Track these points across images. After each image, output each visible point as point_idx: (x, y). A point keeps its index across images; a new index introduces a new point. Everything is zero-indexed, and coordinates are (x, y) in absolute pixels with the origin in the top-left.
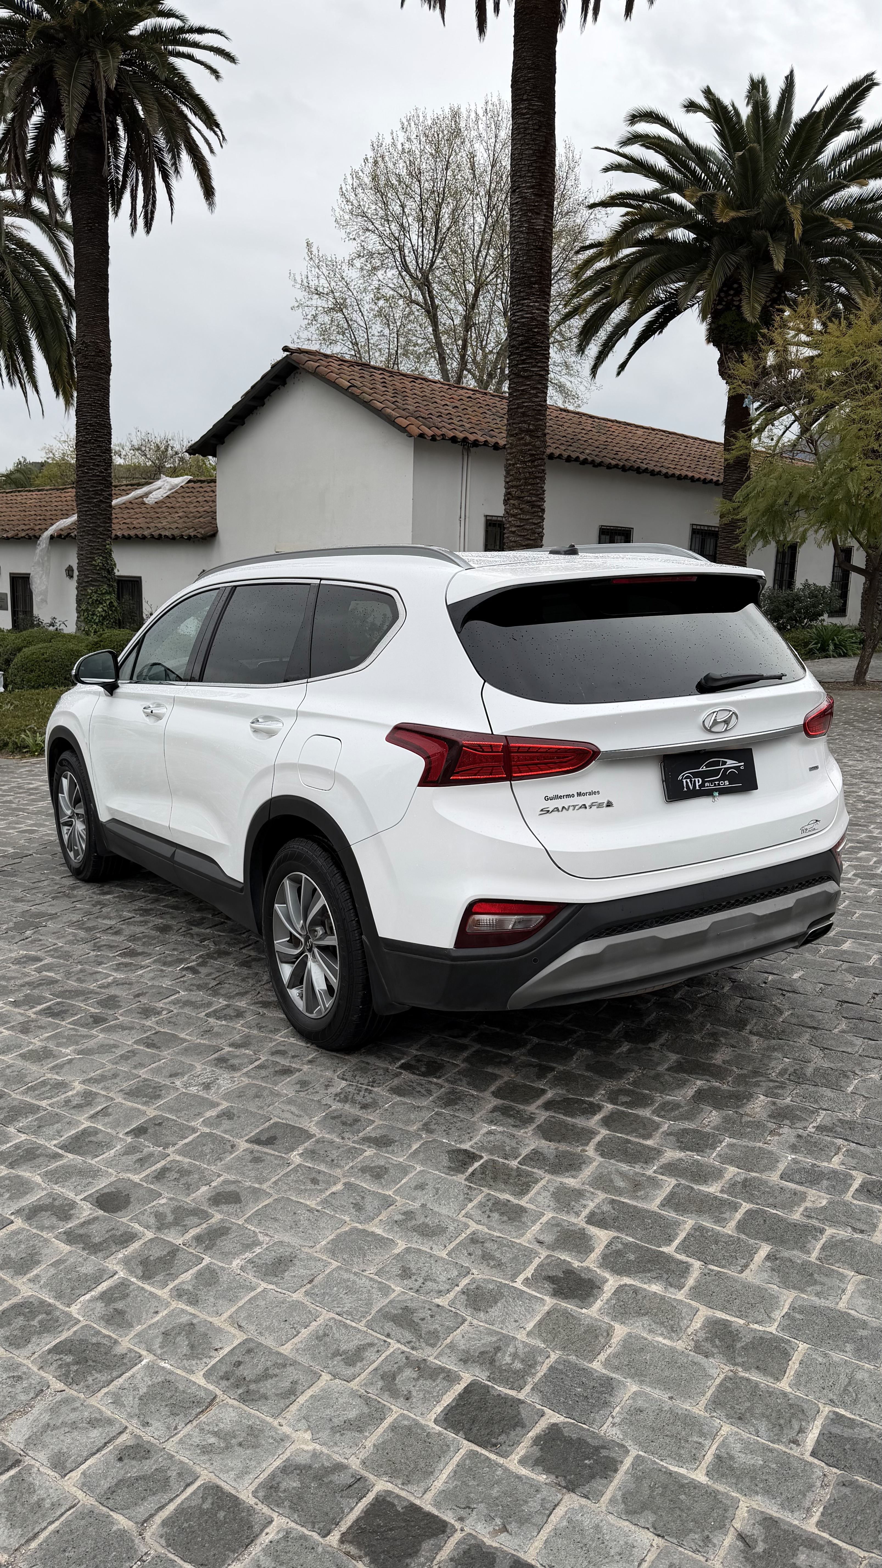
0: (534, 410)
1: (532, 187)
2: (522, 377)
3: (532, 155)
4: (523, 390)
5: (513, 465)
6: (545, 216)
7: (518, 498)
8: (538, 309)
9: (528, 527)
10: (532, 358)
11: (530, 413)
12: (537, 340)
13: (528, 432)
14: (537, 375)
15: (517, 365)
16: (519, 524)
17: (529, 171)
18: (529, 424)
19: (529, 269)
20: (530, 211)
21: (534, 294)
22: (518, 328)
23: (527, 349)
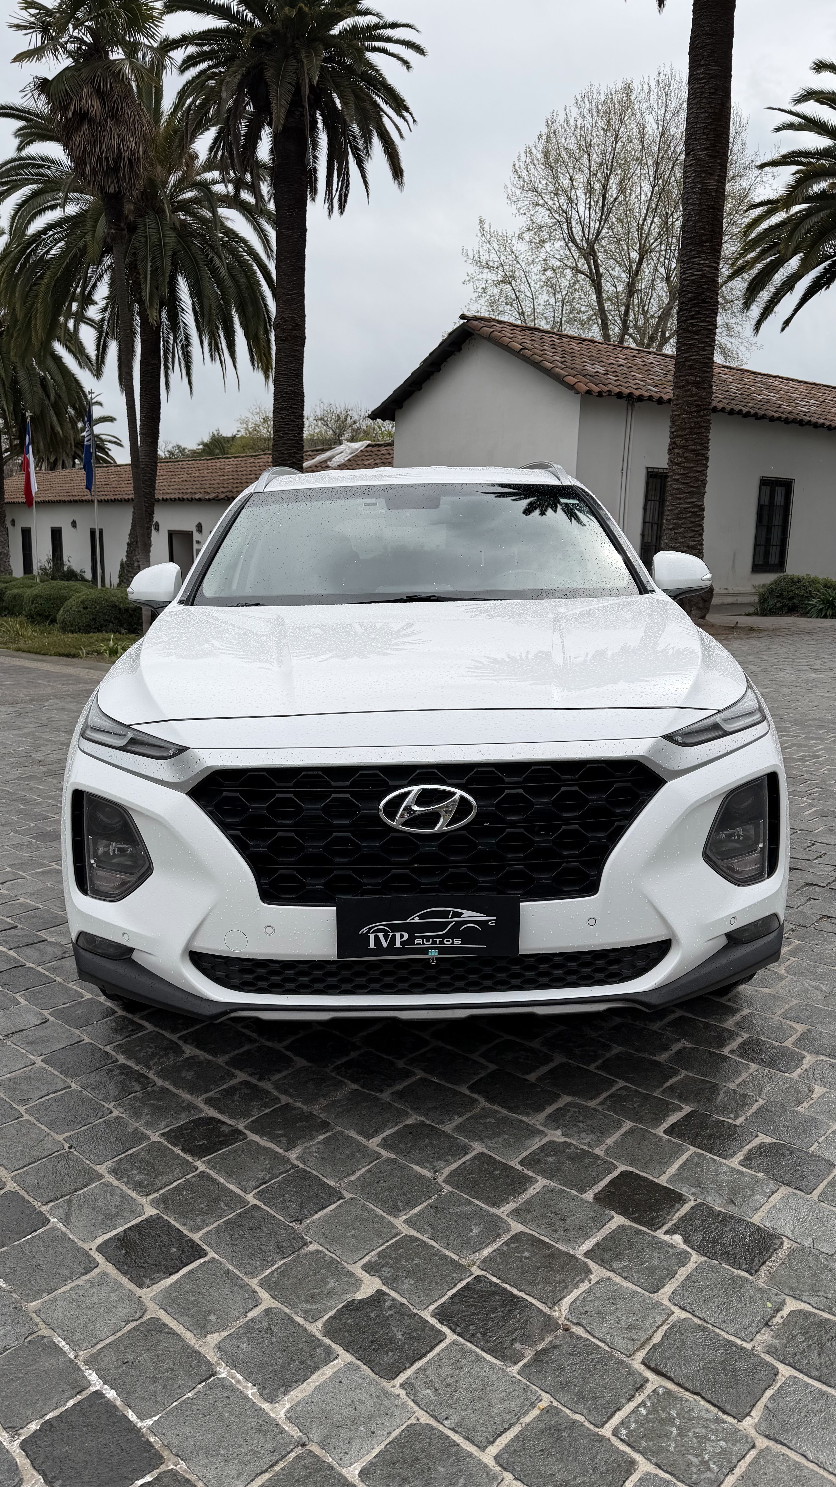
0: (701, 363)
1: (706, 149)
2: (690, 332)
3: (707, 118)
4: (690, 344)
5: (679, 415)
6: (719, 176)
7: (683, 447)
8: (708, 267)
9: (691, 475)
10: (701, 314)
11: (697, 366)
12: (706, 296)
13: (696, 384)
14: (705, 329)
15: (686, 320)
16: (682, 471)
17: (704, 134)
18: (696, 376)
19: (700, 228)
20: (703, 172)
21: (705, 252)
22: (687, 285)
23: (695, 305)
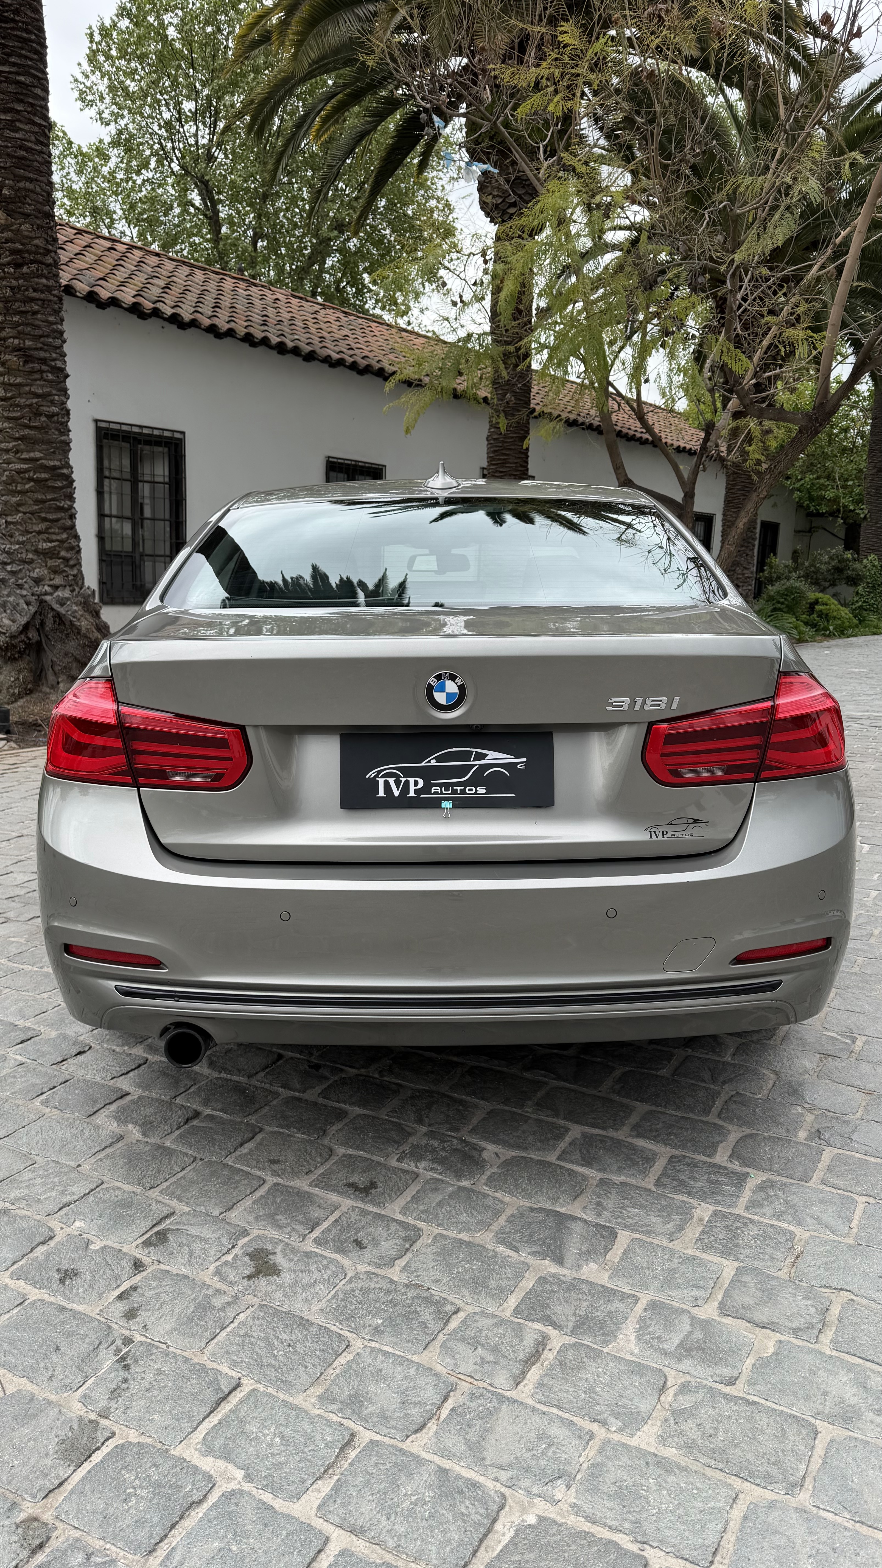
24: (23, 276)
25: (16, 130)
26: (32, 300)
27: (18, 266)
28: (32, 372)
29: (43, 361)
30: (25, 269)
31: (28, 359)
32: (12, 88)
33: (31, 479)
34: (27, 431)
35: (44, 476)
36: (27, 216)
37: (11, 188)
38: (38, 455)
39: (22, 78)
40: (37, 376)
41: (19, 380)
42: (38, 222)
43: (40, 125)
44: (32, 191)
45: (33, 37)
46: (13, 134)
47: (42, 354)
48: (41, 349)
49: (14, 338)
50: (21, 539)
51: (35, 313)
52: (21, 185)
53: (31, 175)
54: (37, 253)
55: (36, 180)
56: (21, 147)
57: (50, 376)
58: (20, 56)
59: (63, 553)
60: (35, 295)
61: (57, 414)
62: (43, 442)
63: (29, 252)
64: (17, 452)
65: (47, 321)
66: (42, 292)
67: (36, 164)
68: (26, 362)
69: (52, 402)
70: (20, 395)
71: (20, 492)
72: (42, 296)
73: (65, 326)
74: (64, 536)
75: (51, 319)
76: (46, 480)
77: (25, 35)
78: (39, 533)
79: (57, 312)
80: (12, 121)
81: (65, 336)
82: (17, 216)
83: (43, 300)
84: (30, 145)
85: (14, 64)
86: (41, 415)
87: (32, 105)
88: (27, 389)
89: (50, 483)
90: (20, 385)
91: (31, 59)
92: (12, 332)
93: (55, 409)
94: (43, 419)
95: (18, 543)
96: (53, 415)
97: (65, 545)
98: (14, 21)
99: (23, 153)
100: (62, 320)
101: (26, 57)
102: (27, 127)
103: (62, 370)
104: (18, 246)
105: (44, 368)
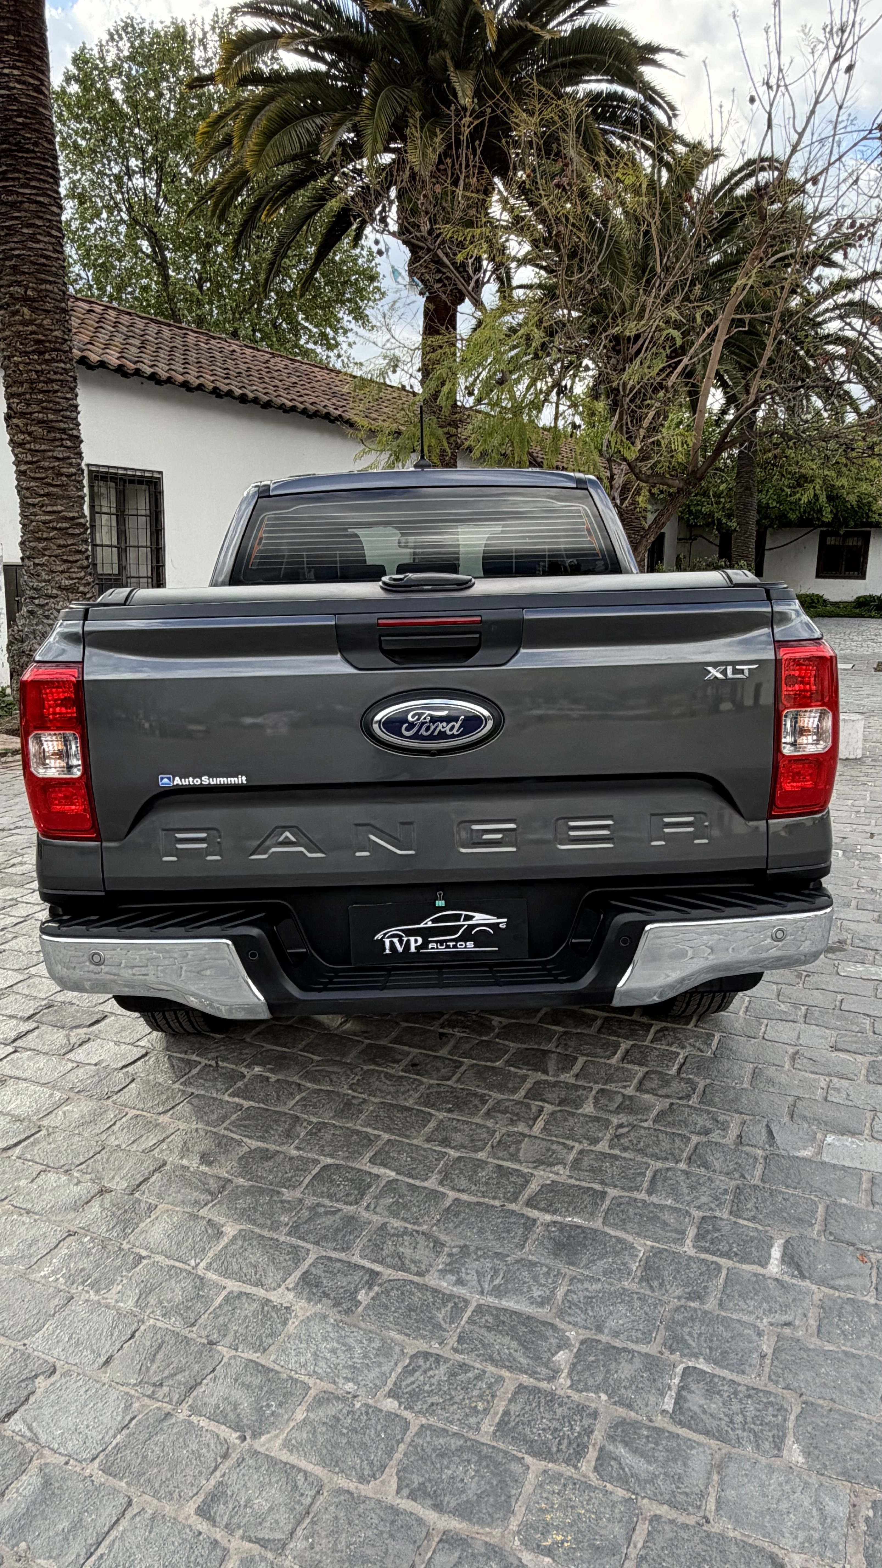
24: (46, 362)
25: (39, 242)
26: (53, 381)
27: (41, 353)
28: (55, 440)
29: (64, 431)
30: (47, 356)
31: (51, 429)
32: (33, 207)
33: (55, 529)
34: (51, 489)
35: (65, 525)
36: (49, 311)
37: (34, 289)
38: (60, 508)
39: (41, 199)
40: (58, 443)
41: (43, 447)
42: (57, 317)
43: (56, 237)
44: (52, 292)
45: (49, 164)
46: (35, 245)
47: (62, 425)
48: (61, 421)
49: (39, 412)
50: (47, 577)
51: (56, 391)
52: (43, 287)
53: (51, 279)
54: (56, 342)
55: (55, 282)
56: (41, 256)
57: (69, 443)
58: (40, 180)
59: (81, 589)
60: (55, 377)
61: (75, 474)
62: (63, 497)
63: (50, 342)
64: (42, 506)
65: (66, 398)
66: (61, 374)
67: (53, 269)
68: (49, 432)
69: (71, 464)
70: (44, 459)
71: (45, 539)
72: (62, 377)
73: (79, 400)
74: (83, 574)
75: (69, 396)
76: (67, 528)
77: (43, 163)
78: (62, 572)
79: (73, 389)
80: (34, 234)
81: (79, 409)
82: (40, 312)
83: (62, 381)
84: (48, 253)
85: (34, 187)
86: (62, 475)
87: (50, 221)
88: (50, 454)
89: (70, 531)
90: (44, 451)
91: (48, 183)
92: (37, 408)
93: (73, 470)
94: (64, 478)
95: (45, 581)
96: (72, 475)
97: (84, 582)
98: (33, 151)
99: (43, 260)
100: (77, 395)
101: (45, 181)
102: (46, 239)
103: (78, 437)
104: (41, 337)
105: (64, 436)
